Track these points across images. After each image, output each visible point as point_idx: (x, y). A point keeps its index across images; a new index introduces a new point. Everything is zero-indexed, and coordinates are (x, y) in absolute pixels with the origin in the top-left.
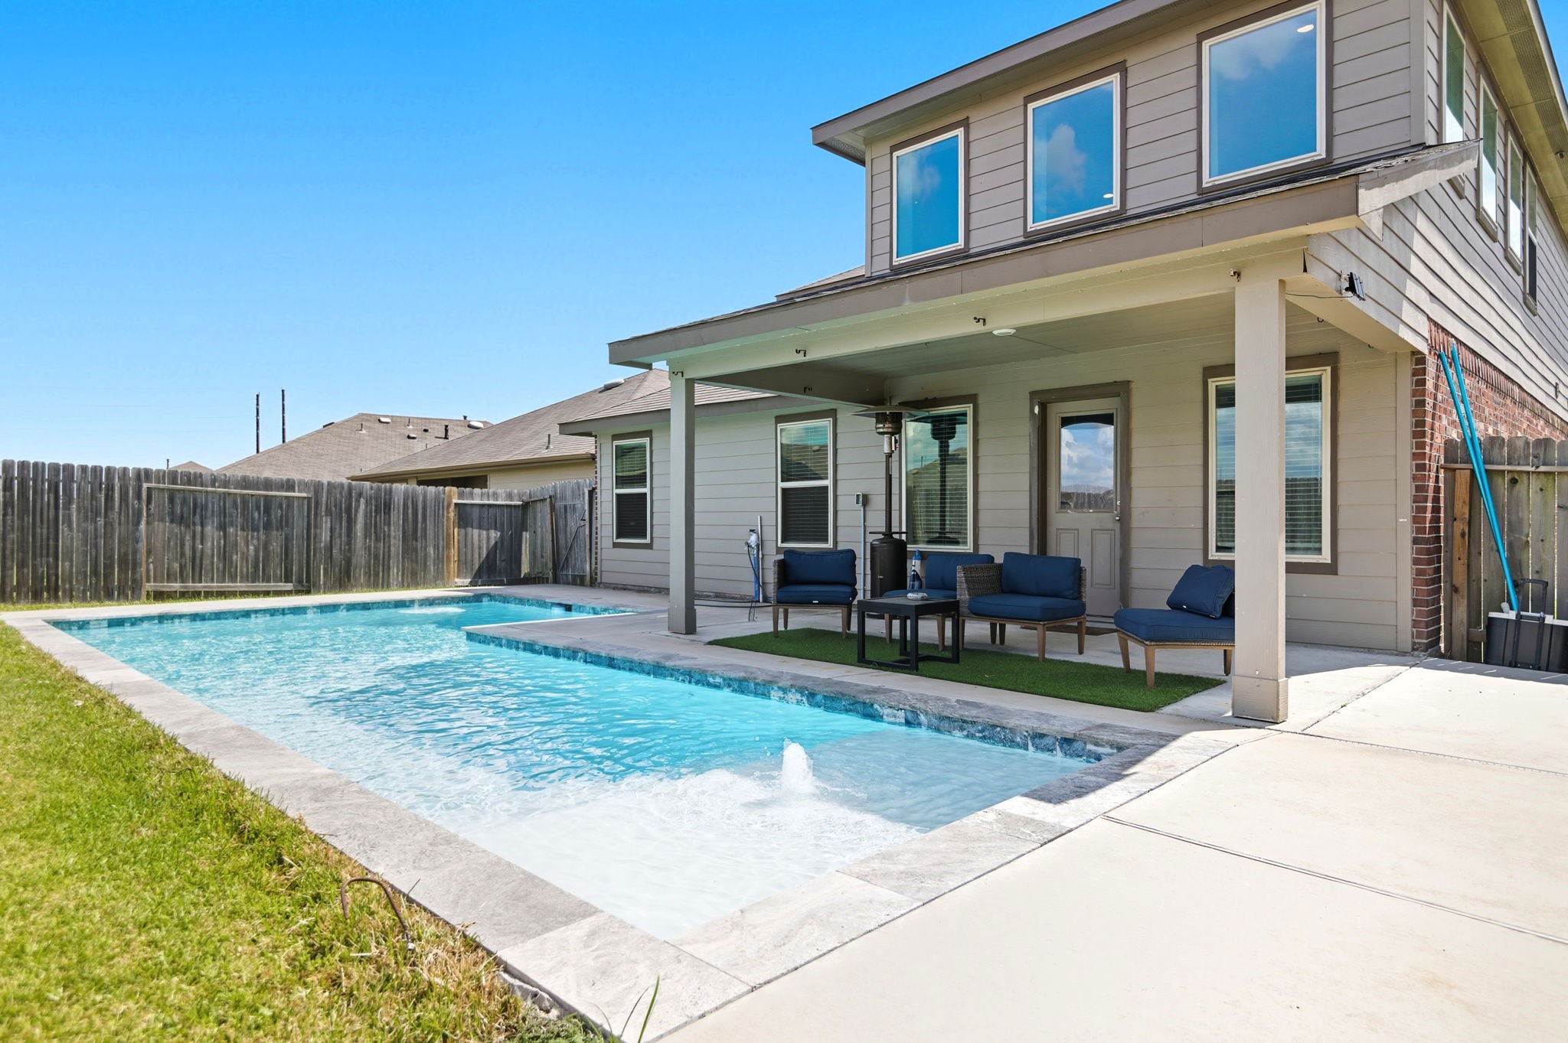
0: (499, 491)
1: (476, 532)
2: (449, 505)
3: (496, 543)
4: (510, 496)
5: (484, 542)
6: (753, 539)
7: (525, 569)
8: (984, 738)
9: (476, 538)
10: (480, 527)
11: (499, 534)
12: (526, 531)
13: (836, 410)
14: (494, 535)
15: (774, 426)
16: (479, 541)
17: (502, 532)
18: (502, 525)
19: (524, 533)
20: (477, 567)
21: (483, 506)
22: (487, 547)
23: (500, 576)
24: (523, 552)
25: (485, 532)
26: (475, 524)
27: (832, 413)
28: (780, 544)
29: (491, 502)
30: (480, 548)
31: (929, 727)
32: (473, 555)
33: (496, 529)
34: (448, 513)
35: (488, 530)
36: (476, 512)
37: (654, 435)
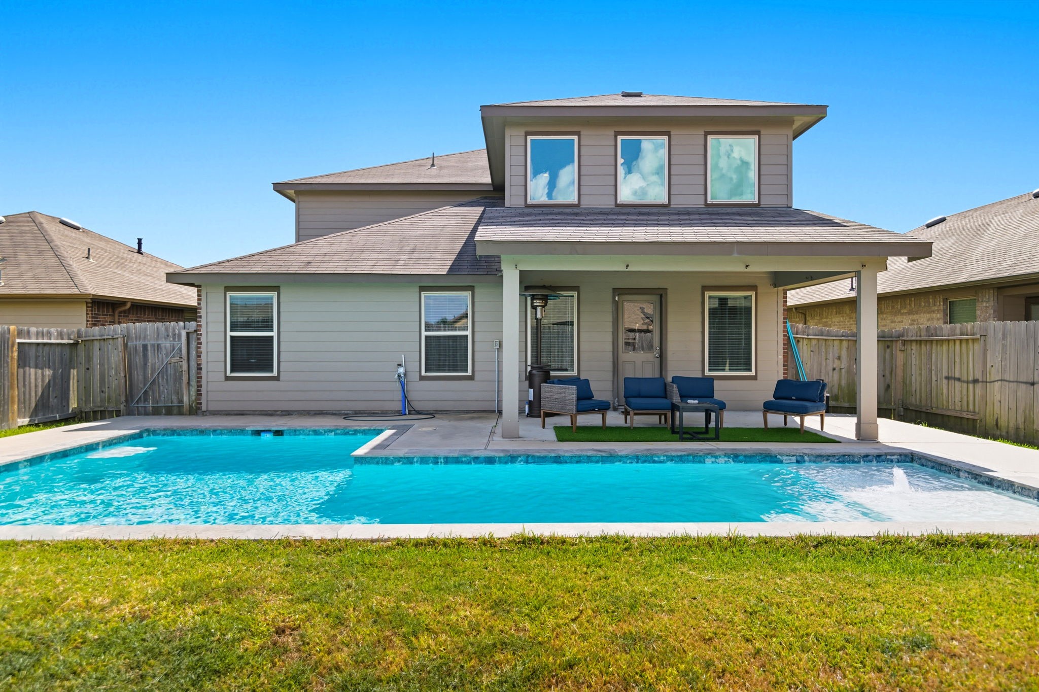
0: (53, 330)
1: (33, 371)
2: (13, 346)
3: (49, 381)
4: (61, 335)
5: (40, 380)
6: (401, 370)
7: (73, 404)
8: (839, 462)
9: (33, 377)
10: (36, 367)
11: (52, 372)
12: (74, 368)
13: (474, 286)
14: (48, 372)
15: (418, 293)
16: (36, 379)
17: (54, 370)
18: (54, 363)
19: (72, 370)
20: (33, 405)
21: (38, 344)
22: (42, 385)
23: (52, 413)
24: (71, 388)
25: (40, 371)
26: (32, 363)
27: (471, 288)
28: (423, 373)
29: (45, 341)
30: (36, 386)
31: (810, 461)
32: (30, 394)
33: (49, 368)
34: (12, 352)
35: (42, 369)
36: (33, 350)
37: (282, 290)
